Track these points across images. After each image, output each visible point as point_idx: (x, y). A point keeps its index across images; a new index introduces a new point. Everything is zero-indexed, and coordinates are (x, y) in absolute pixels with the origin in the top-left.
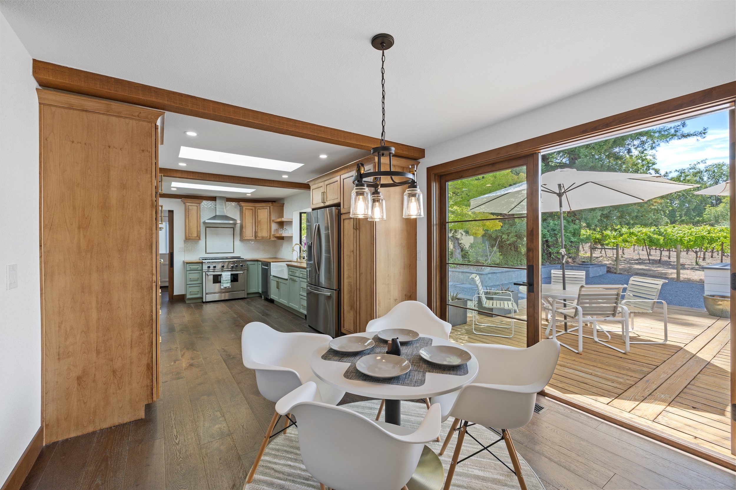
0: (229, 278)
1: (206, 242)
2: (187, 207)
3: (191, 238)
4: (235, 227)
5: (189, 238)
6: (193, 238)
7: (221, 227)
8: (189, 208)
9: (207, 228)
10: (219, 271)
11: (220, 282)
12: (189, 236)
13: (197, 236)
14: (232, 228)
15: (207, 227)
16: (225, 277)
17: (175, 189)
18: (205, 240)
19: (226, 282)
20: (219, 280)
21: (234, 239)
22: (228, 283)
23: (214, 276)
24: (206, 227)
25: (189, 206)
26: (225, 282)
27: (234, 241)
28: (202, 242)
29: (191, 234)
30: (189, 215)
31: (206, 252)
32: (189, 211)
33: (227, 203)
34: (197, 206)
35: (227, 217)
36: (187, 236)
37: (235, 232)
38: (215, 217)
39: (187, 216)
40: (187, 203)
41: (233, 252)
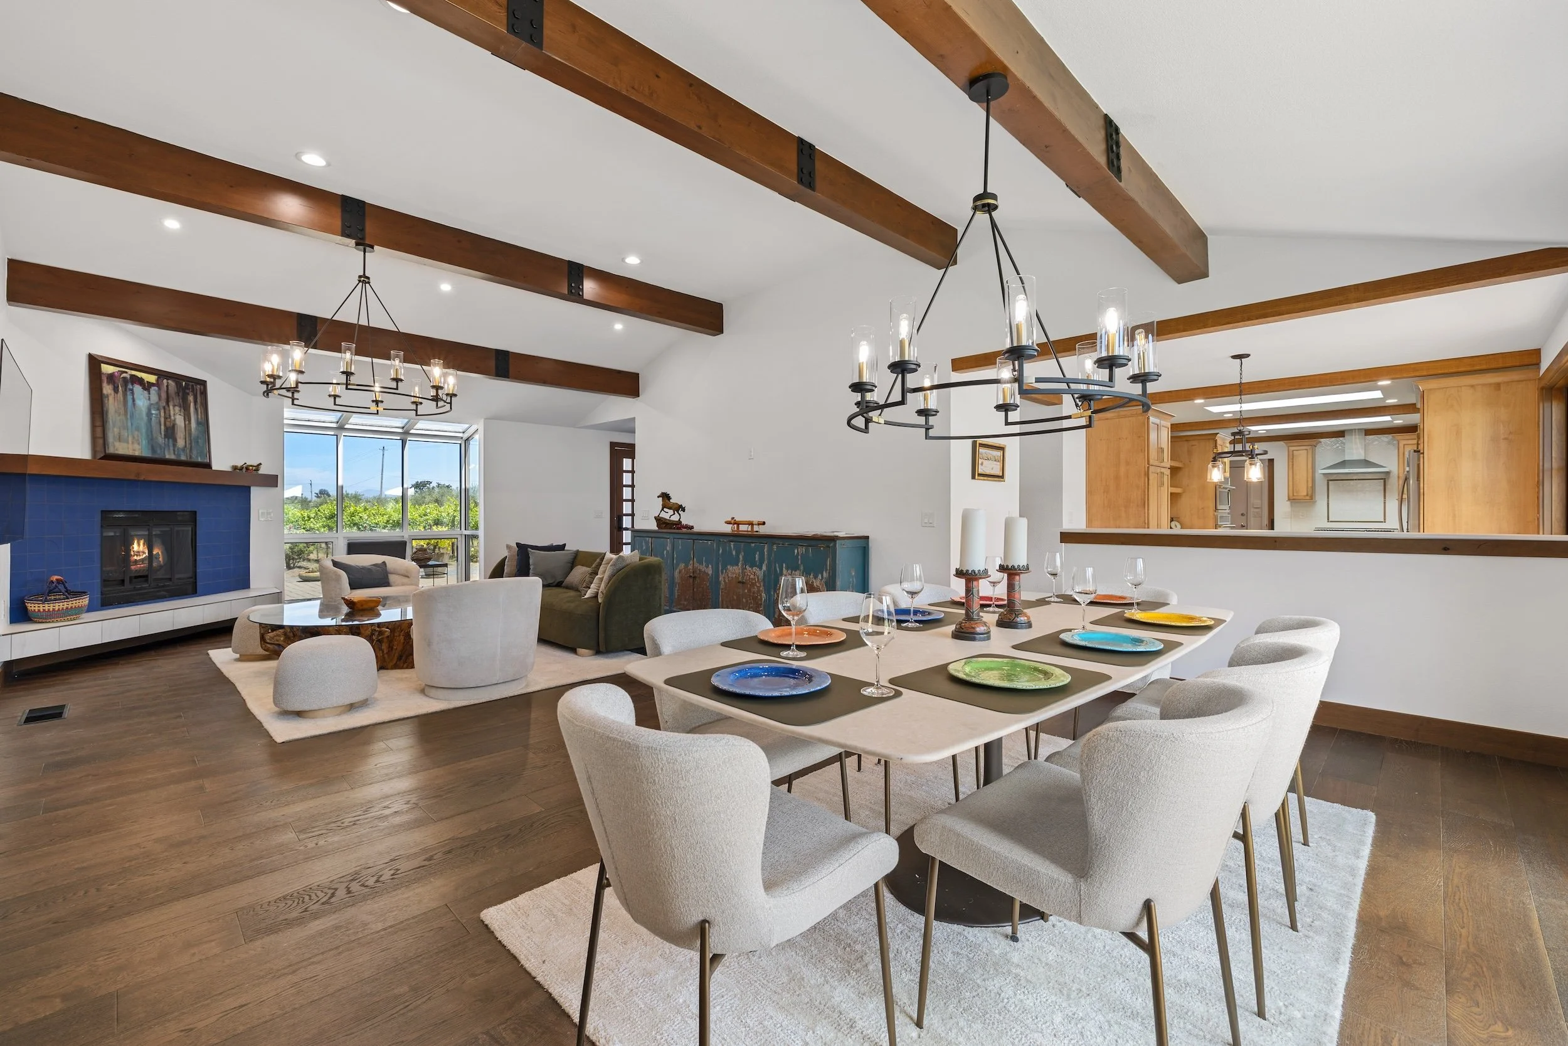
1: (1328, 504)
2: (1291, 453)
3: (1298, 498)
4: (1388, 478)
5: (1294, 498)
6: (1301, 499)
7: (1359, 480)
8: (1294, 454)
9: (1330, 482)
12: (1293, 495)
13: (1307, 495)
14: (1382, 479)
15: (1331, 480)
17: (1265, 431)
21: (1385, 499)
24: (1326, 480)
25: (1294, 452)
27: (1385, 503)
28: (1321, 504)
29: (1297, 492)
30: (1293, 465)
31: (1328, 519)
32: (1294, 458)
33: (1367, 438)
34: (1307, 450)
35: (1367, 463)
36: (1291, 494)
37: (1388, 487)
38: (1343, 464)
39: (1291, 466)
40: (1290, 448)
41: (1383, 520)
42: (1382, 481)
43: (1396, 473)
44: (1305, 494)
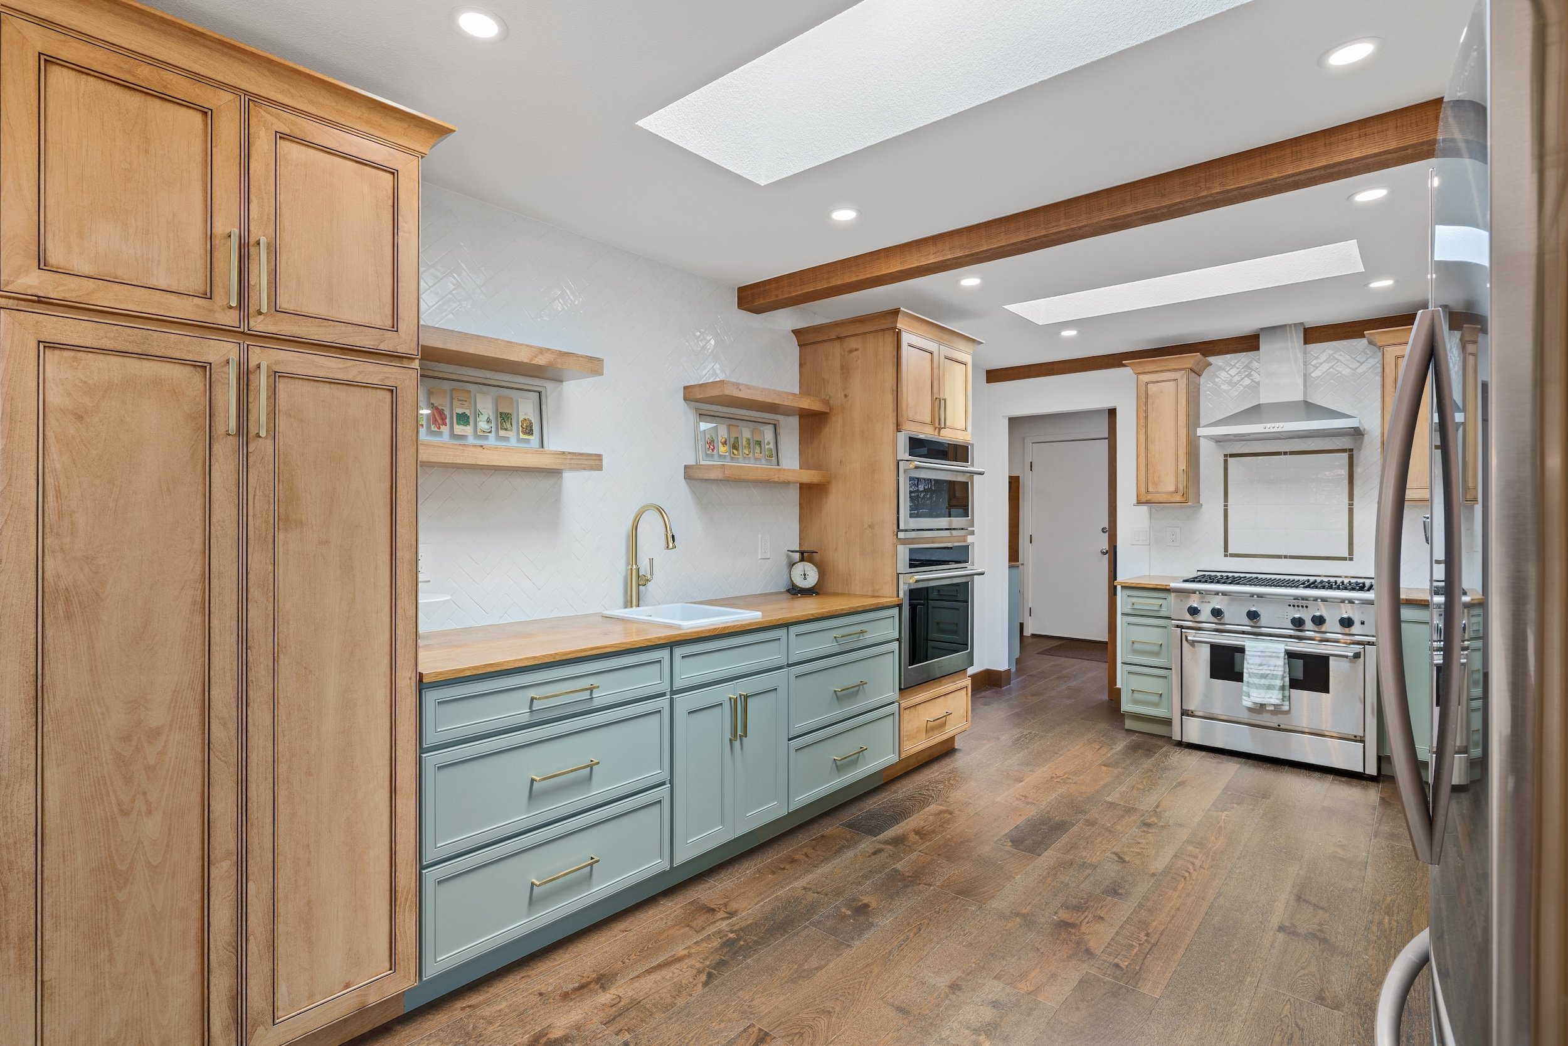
0: (1279, 667)
1: (1226, 511)
2: (1142, 390)
3: (1155, 498)
4: (1359, 445)
5: (1149, 497)
6: (1161, 500)
7: (1292, 453)
8: (1153, 391)
9: (1230, 460)
10: (1243, 633)
11: (1238, 677)
12: (1148, 492)
13: (1176, 491)
14: (1344, 451)
15: (1232, 456)
16: (1258, 661)
18: (1222, 503)
19: (1263, 681)
20: (1237, 669)
21: (1351, 497)
22: (1270, 687)
23: (1215, 649)
24: (1226, 456)
25: (1153, 386)
26: (1256, 681)
27: (1351, 511)
28: (1207, 513)
29: (1156, 485)
30: (1146, 417)
31: (1225, 552)
32: (1154, 400)
33: (1314, 348)
34: (1176, 380)
35: (1310, 409)
36: (1143, 490)
37: (1358, 470)
38: (1255, 412)
39: (1142, 422)
40: (1141, 377)
41: (1346, 555)
42: (1346, 455)
43: (1378, 433)
44: (1172, 488)
